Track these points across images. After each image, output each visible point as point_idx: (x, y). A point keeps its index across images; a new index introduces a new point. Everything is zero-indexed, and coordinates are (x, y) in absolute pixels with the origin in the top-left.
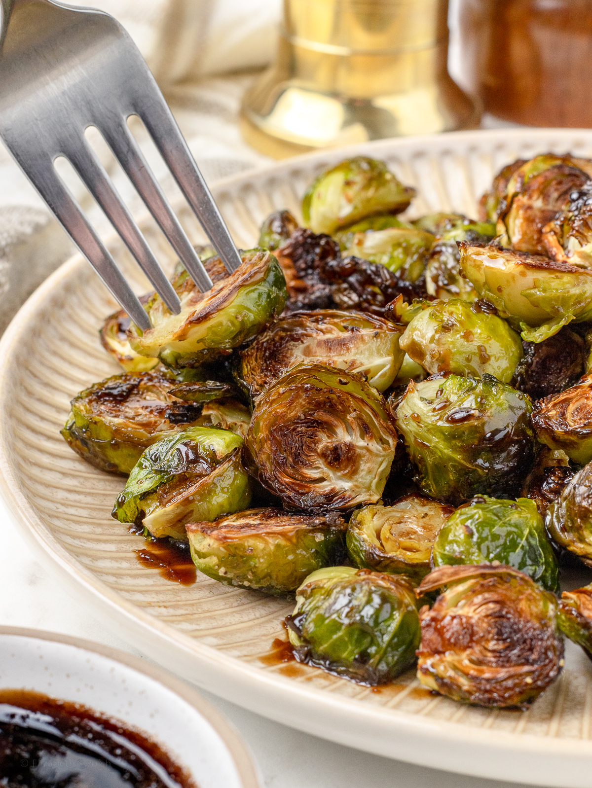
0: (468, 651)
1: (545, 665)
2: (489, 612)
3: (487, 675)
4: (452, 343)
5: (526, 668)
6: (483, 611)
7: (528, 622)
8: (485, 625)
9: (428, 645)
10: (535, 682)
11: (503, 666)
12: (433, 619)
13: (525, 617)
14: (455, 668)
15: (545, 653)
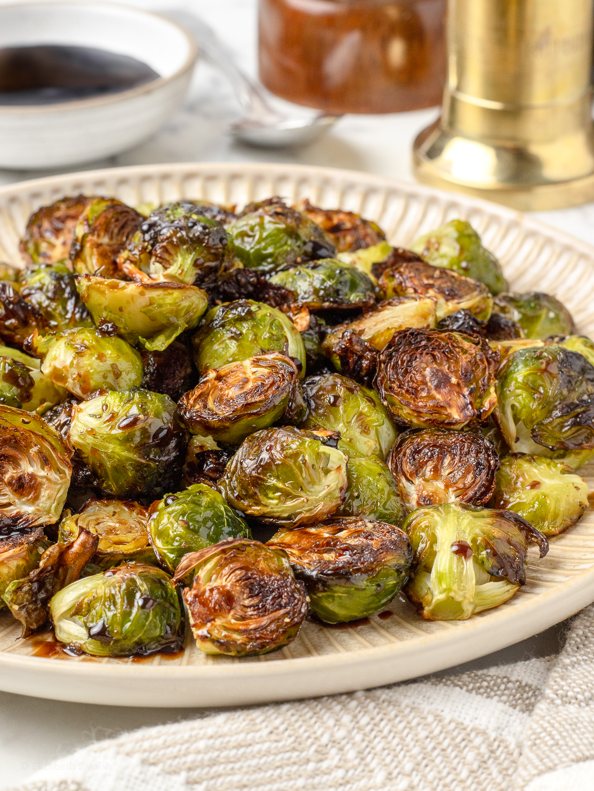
0: (232, 613)
1: (297, 604)
2: (238, 578)
3: (252, 627)
4: (90, 365)
5: (282, 612)
6: (233, 578)
7: (271, 576)
8: (238, 588)
9: (199, 617)
10: (292, 620)
11: (263, 616)
12: (196, 596)
13: (268, 573)
14: (226, 629)
15: (293, 596)
